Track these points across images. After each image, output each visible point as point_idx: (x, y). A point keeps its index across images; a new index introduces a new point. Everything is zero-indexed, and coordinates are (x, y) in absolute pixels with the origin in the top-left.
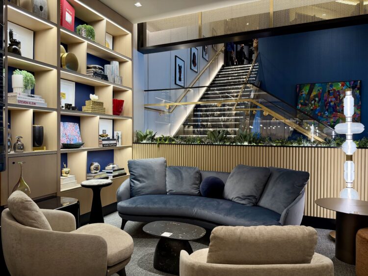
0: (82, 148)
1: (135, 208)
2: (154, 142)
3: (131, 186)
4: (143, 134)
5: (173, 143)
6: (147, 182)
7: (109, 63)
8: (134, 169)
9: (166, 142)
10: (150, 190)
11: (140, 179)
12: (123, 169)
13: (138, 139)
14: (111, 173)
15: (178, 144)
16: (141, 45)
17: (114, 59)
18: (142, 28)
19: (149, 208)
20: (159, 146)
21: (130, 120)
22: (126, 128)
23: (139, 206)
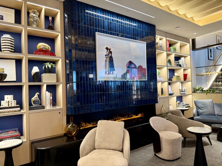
0: (174, 95)
1: (203, 119)
2: (204, 92)
3: (197, 111)
4: (197, 88)
5: (215, 92)
6: (205, 110)
7: (180, 59)
8: (198, 104)
9: (211, 92)
10: (207, 113)
11: (201, 108)
12: (189, 104)
13: (195, 91)
14: (184, 106)
15: (218, 93)
16: (194, 48)
17: (182, 56)
18: (194, 41)
19: (210, 120)
20: (207, 94)
21: (190, 82)
22: (188, 86)
23: (205, 119)
